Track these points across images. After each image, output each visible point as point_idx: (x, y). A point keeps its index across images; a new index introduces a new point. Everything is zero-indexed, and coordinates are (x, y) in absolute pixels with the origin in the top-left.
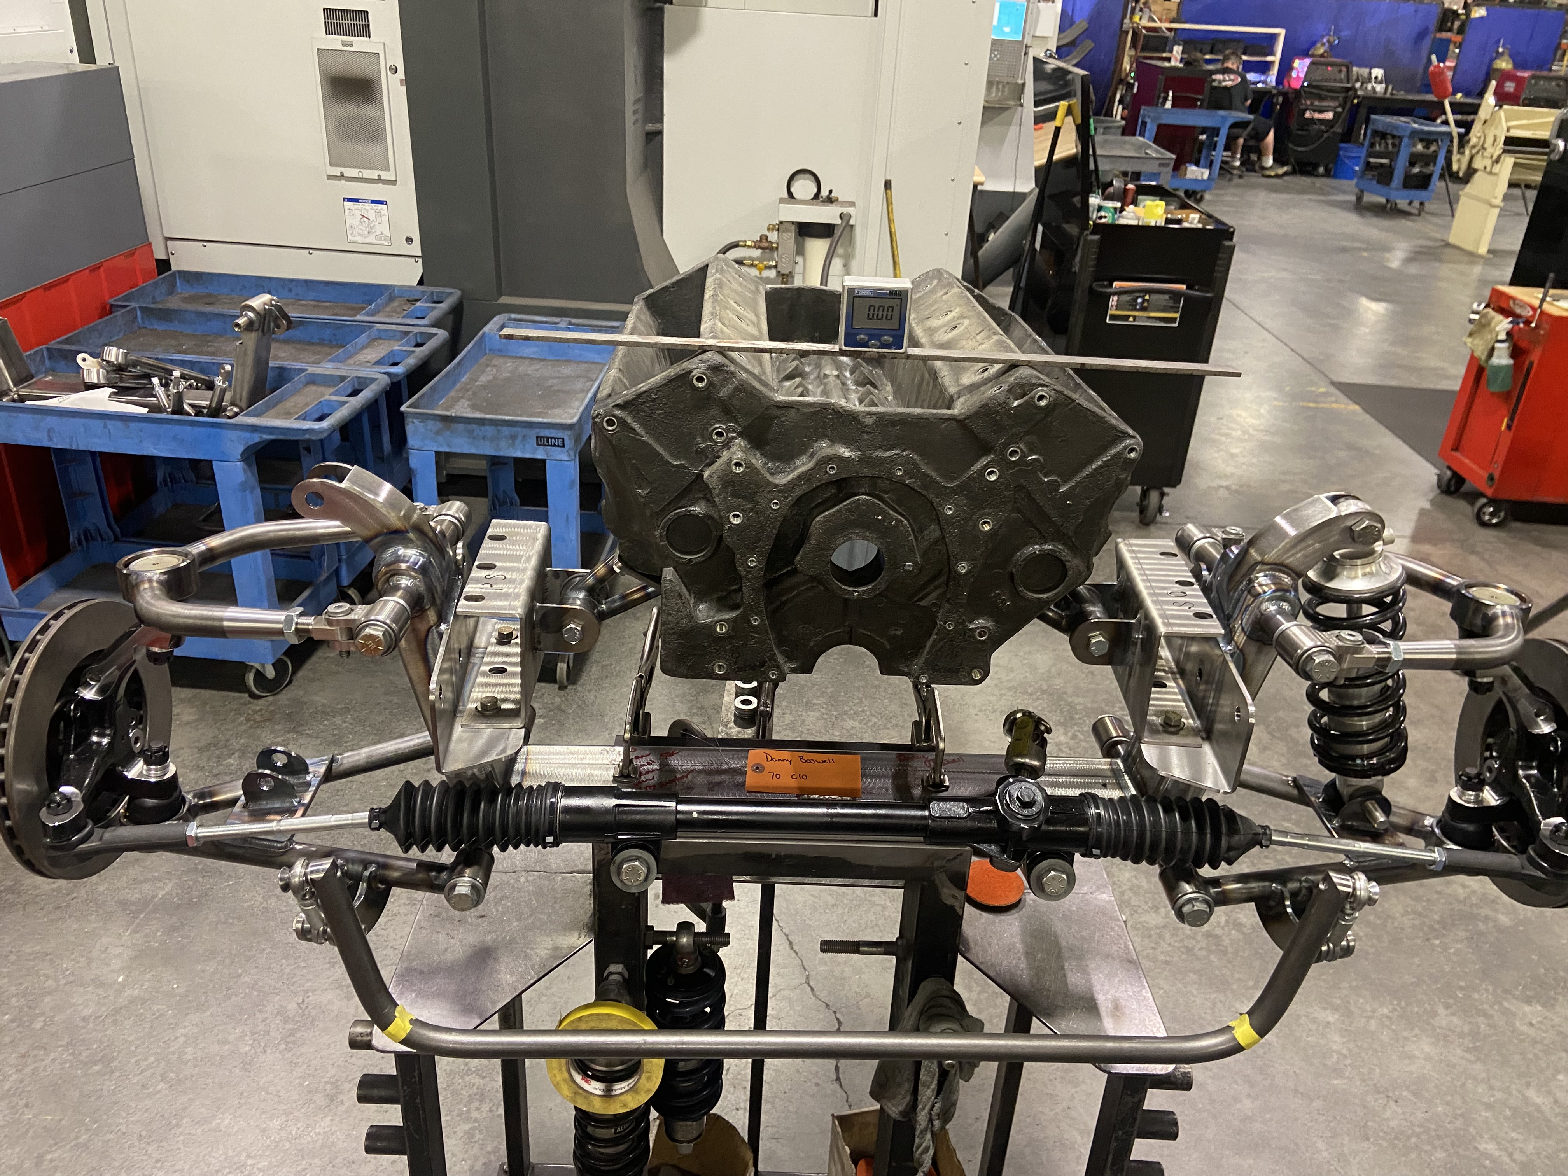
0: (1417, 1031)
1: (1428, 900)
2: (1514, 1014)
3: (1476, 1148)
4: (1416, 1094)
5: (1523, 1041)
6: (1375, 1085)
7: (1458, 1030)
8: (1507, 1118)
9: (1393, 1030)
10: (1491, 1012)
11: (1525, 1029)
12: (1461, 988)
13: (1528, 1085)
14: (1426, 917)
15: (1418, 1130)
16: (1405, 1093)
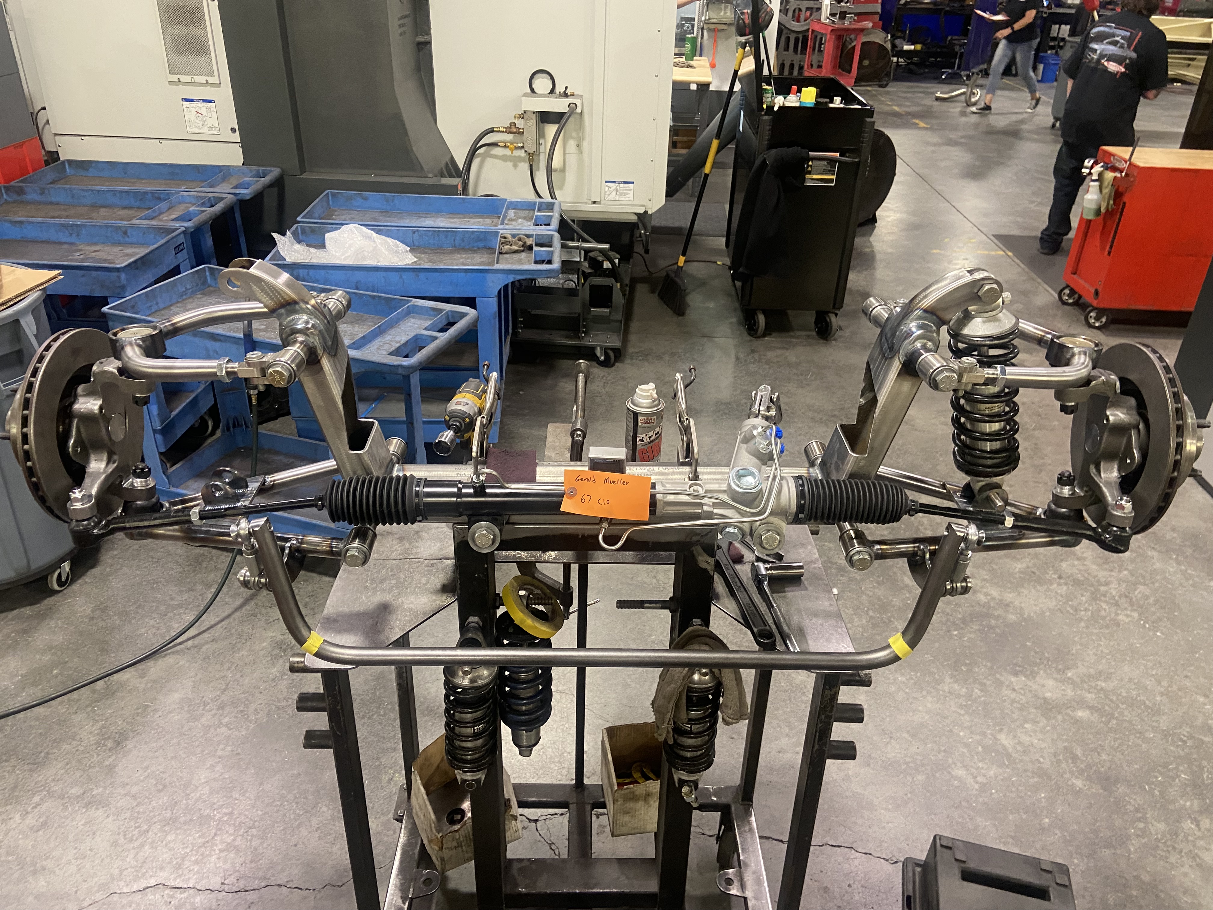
0: (924, 693)
1: (956, 604)
2: (1002, 683)
3: (949, 773)
4: (913, 736)
5: (1005, 701)
6: (883, 730)
7: (957, 692)
8: (977, 753)
9: (906, 693)
10: (985, 681)
11: (1009, 692)
12: (966, 665)
13: (1001, 730)
14: (951, 615)
15: (908, 760)
16: (905, 735)
